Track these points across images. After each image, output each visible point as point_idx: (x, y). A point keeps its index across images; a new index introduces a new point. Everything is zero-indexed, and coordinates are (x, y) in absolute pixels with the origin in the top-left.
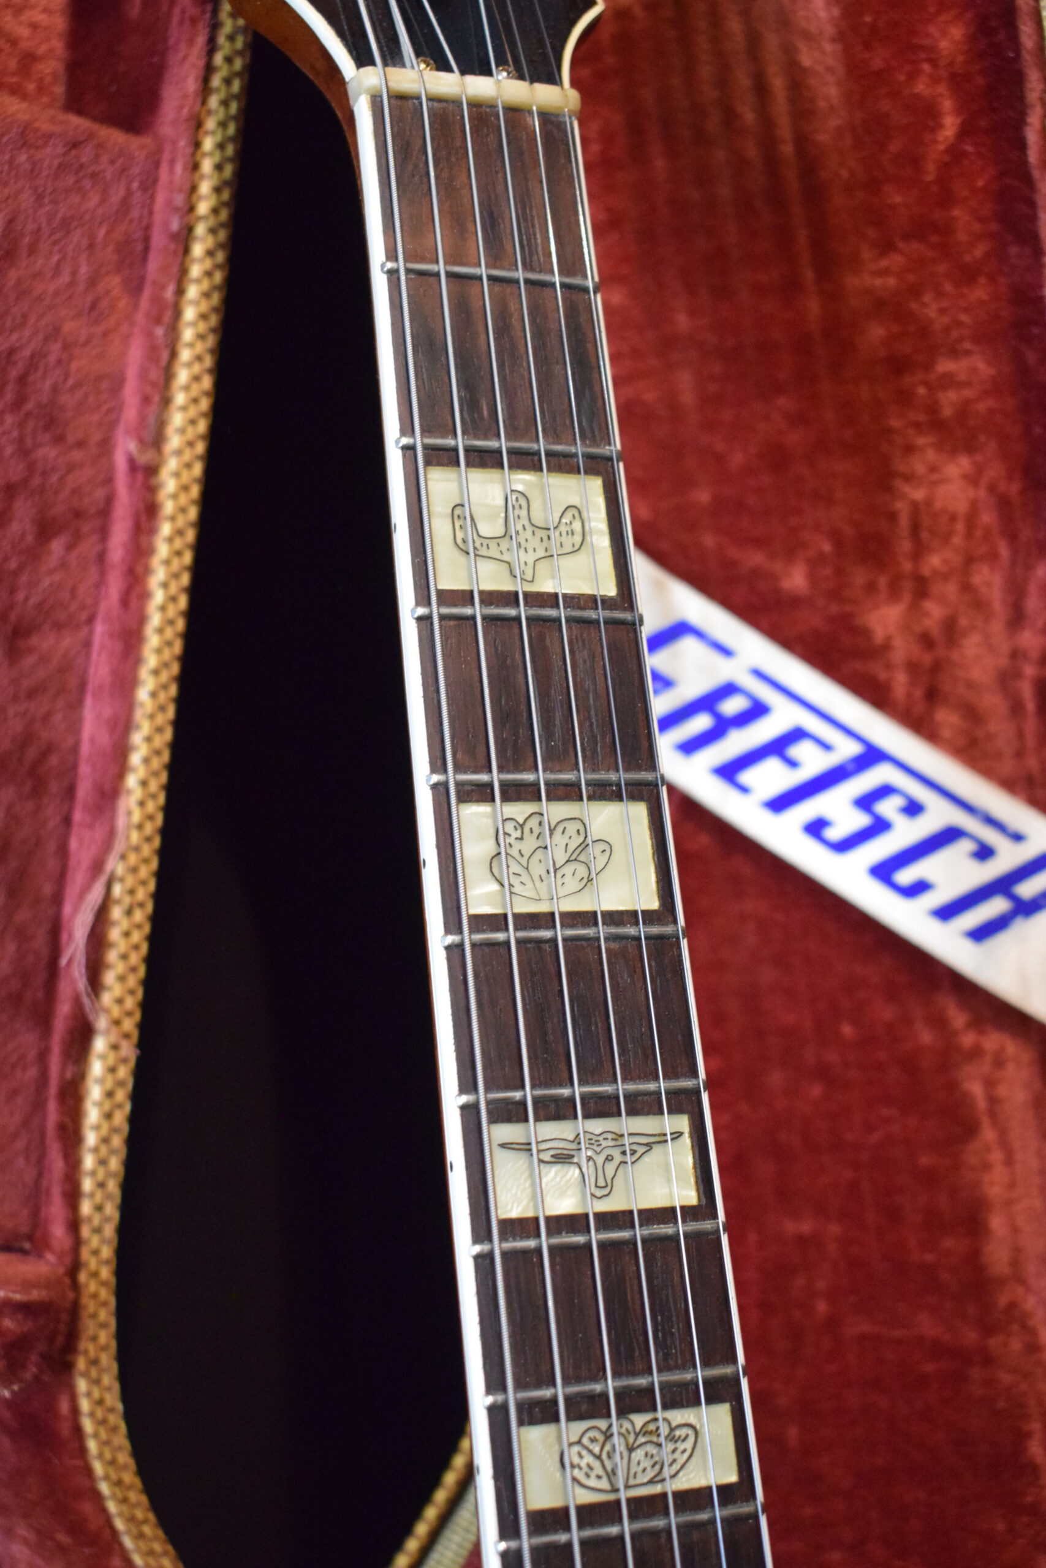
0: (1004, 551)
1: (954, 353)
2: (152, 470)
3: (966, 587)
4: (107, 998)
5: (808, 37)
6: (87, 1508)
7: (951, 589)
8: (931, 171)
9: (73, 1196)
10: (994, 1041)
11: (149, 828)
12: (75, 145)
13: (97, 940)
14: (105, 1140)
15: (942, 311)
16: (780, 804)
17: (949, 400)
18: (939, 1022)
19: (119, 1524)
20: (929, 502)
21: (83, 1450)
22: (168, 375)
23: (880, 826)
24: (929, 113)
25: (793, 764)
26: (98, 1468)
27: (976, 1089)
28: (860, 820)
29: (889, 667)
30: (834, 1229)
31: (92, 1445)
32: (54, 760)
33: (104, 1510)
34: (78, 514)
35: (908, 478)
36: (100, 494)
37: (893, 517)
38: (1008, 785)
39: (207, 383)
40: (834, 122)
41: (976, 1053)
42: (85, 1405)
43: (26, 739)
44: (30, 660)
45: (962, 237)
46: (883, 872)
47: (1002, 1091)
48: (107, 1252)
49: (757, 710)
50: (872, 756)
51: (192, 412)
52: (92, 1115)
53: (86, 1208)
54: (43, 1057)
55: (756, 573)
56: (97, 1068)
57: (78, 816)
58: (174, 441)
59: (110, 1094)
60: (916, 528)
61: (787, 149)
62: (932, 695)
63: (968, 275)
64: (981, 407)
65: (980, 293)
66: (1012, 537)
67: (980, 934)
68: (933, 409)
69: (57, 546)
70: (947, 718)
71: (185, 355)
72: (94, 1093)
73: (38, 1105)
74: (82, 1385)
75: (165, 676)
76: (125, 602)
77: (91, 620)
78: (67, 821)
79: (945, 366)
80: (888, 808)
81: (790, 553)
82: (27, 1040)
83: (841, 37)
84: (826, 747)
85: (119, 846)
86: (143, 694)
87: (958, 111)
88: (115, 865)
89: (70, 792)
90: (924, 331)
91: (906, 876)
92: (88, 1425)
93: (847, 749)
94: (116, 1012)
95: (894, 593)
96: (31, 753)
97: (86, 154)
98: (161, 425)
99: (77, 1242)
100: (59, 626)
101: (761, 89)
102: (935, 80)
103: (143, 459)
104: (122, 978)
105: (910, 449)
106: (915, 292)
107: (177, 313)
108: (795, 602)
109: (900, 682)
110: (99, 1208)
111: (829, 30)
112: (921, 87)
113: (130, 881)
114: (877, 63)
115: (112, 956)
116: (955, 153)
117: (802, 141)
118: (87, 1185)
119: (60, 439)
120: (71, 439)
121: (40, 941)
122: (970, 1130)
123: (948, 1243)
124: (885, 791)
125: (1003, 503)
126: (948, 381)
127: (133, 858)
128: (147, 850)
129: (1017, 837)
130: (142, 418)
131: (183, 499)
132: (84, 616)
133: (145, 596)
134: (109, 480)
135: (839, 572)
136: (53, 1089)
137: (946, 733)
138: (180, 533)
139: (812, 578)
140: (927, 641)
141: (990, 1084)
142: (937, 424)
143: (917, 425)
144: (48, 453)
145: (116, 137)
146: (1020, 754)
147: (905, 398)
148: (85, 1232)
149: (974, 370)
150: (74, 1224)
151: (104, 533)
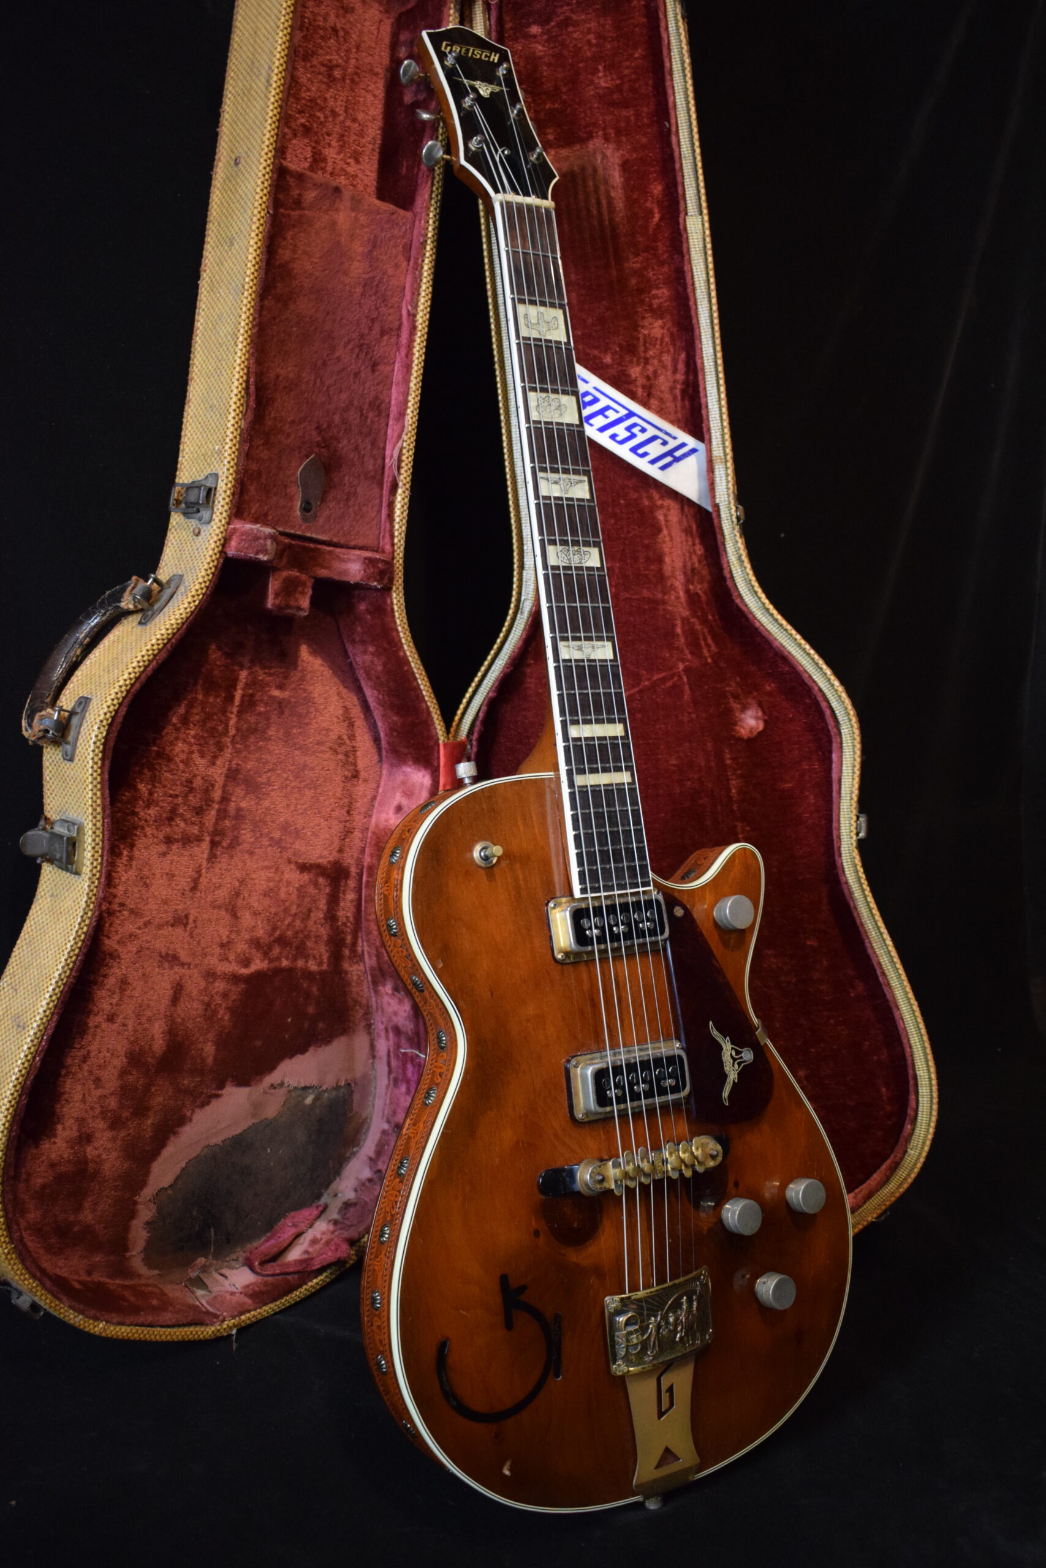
0: (672, 350)
1: (658, 288)
2: (415, 316)
3: (660, 361)
4: (402, 477)
5: (613, 187)
6: (394, 634)
7: (655, 362)
8: (651, 231)
9: (392, 536)
10: (668, 502)
11: (414, 426)
12: (393, 214)
13: (400, 460)
14: (401, 520)
15: (654, 275)
16: (602, 429)
17: (656, 302)
18: (650, 498)
19: (403, 641)
20: (649, 335)
21: (394, 616)
22: (420, 287)
23: (633, 436)
24: (651, 213)
25: (606, 417)
26: (398, 622)
27: (661, 518)
28: (628, 434)
29: (636, 387)
30: (618, 565)
31: (397, 614)
32: (383, 405)
33: (399, 636)
34: (391, 329)
35: (643, 327)
36: (397, 323)
37: (638, 339)
38: (672, 422)
39: (430, 289)
40: (621, 215)
41: (662, 506)
42: (395, 601)
43: (376, 398)
44: (377, 373)
45: (660, 252)
46: (634, 450)
47: (670, 518)
48: (401, 555)
49: (596, 400)
50: (631, 414)
51: (426, 298)
52: (398, 512)
53: (396, 540)
54: (381, 496)
55: (595, 357)
56: (399, 498)
57: (391, 423)
58: (421, 307)
59: (403, 506)
60: (645, 342)
61: (607, 223)
62: (649, 395)
63: (662, 264)
64: (666, 304)
65: (665, 269)
66: (674, 345)
67: (663, 468)
68: (651, 305)
69: (385, 338)
70: (654, 402)
71: (424, 280)
72: (398, 506)
73: (380, 511)
74: (394, 595)
75: (418, 380)
76: (407, 356)
77: (394, 362)
78: (387, 425)
79: (654, 292)
80: (636, 430)
81: (605, 351)
82: (376, 490)
83: (623, 188)
84: (617, 412)
85: (406, 431)
86: (412, 385)
87: (659, 213)
88: (405, 437)
89: (388, 416)
90: (649, 280)
91: (640, 451)
92: (396, 608)
93: (623, 412)
94: (405, 481)
95: (638, 364)
96: (378, 402)
97: (394, 217)
98: (418, 301)
99: (394, 551)
100: (385, 364)
101: (599, 203)
102: (653, 202)
103: (412, 312)
104: (406, 471)
105: (643, 318)
106: (646, 268)
107: (422, 268)
108: (608, 366)
109: (640, 391)
110: (400, 541)
111: (620, 186)
112: (648, 204)
113: (408, 442)
114: (635, 196)
115: (403, 464)
116: (658, 226)
117: (611, 220)
118: (396, 533)
119: (386, 305)
120: (390, 305)
121: (379, 461)
122: (660, 530)
123: (652, 567)
124: (635, 425)
125: (672, 335)
126: (656, 297)
127: (409, 435)
128: (413, 433)
129: (675, 438)
130: (412, 299)
131: (424, 325)
132: (392, 361)
133: (413, 354)
134: (400, 319)
135: (621, 357)
136: (385, 504)
137: (653, 407)
138: (423, 335)
139: (613, 359)
140: (648, 378)
141: (666, 516)
142: (652, 310)
143: (646, 310)
144: (383, 309)
145: (402, 212)
146: (676, 412)
147: (642, 302)
148: (396, 547)
149: (663, 293)
150: (393, 545)
151: (399, 336)
